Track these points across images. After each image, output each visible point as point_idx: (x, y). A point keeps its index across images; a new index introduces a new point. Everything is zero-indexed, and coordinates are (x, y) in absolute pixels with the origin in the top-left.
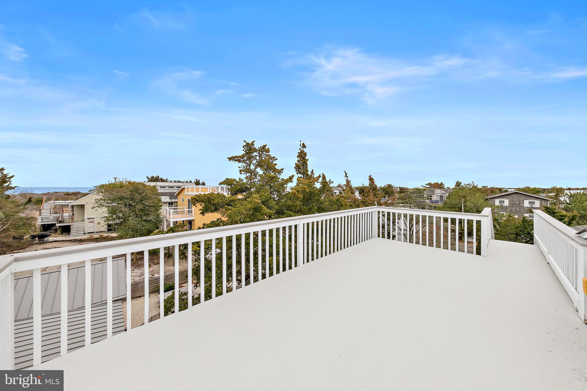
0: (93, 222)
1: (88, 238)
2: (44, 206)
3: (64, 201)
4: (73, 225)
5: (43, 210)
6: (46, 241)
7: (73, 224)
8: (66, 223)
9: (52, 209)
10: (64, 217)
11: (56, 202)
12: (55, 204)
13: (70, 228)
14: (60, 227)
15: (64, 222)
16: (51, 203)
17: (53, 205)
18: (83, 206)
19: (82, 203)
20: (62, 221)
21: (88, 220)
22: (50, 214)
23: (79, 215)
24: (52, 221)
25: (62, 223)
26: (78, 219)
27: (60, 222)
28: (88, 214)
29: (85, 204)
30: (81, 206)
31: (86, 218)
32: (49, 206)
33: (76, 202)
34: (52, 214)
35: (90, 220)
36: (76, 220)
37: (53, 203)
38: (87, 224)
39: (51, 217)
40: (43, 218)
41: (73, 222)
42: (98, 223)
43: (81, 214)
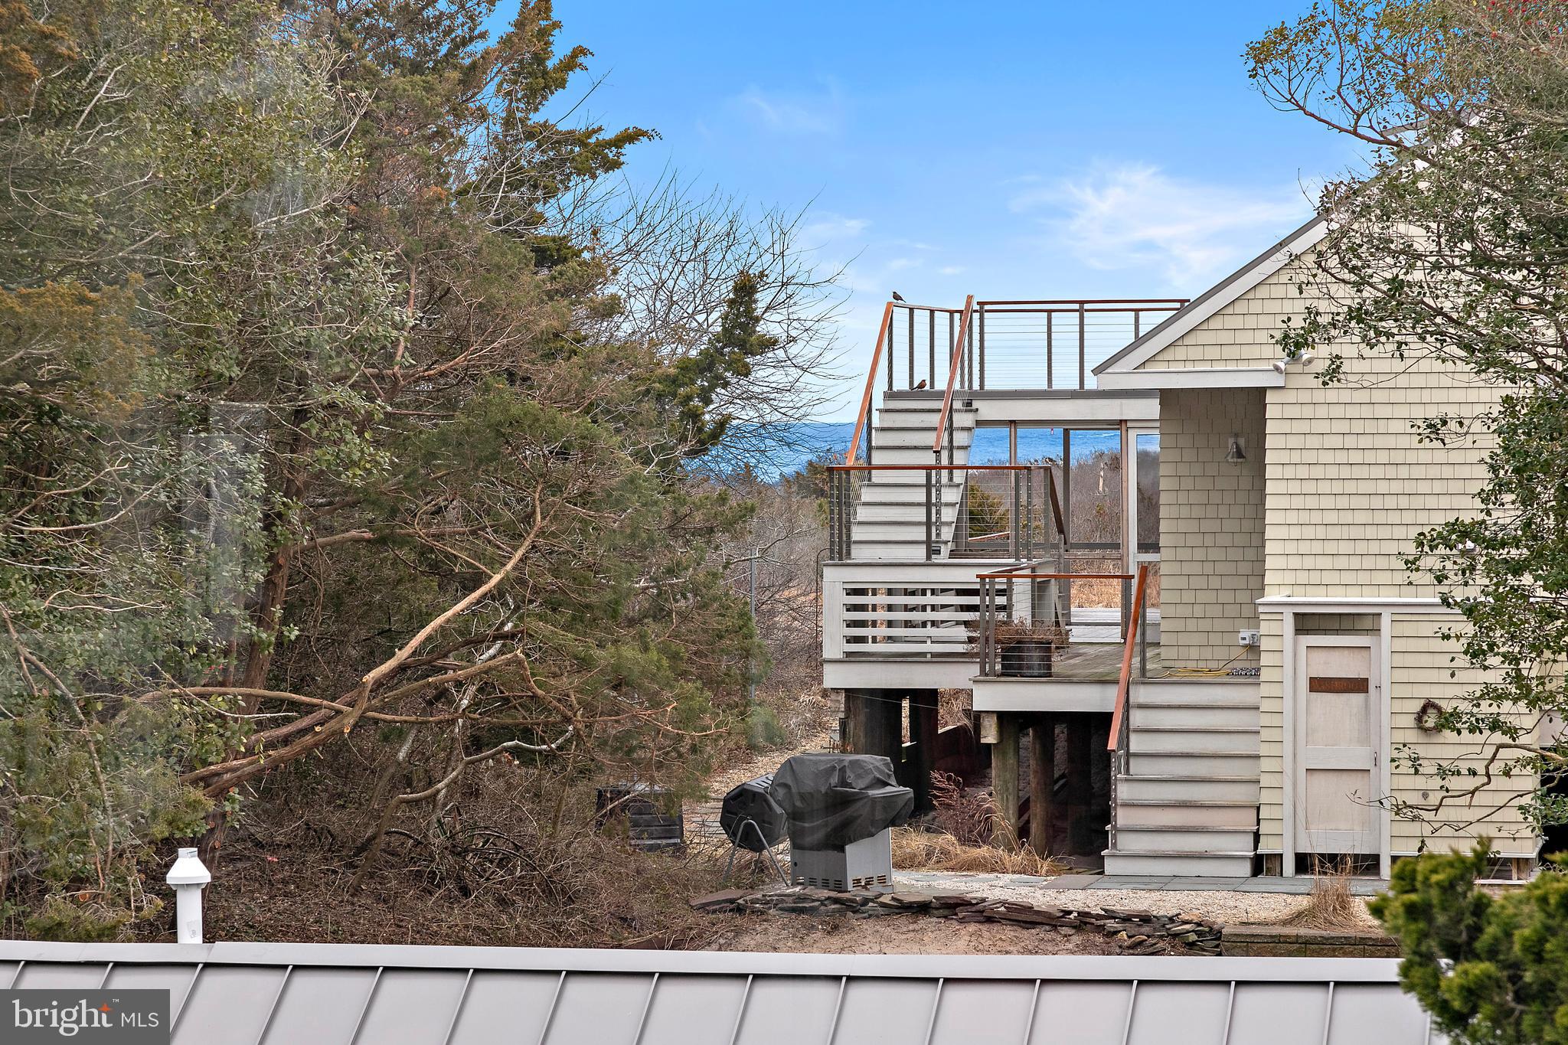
0: (1359, 686)
1: (1285, 923)
4: (1137, 718)
6: (858, 894)
7: (1141, 697)
8: (1068, 680)
12: (990, 411)
13: (1107, 756)
14: (1010, 722)
15: (1058, 662)
16: (940, 405)
17: (963, 429)
18: (1242, 442)
19: (1236, 368)
20: (1036, 643)
21: (1302, 651)
22: (932, 550)
23: (1208, 568)
24: (934, 655)
25: (1036, 672)
26: (1194, 653)
27: (1020, 650)
28: (1295, 562)
29: (1262, 391)
30: (1231, 441)
31: (1284, 617)
32: (929, 439)
33: (1188, 341)
34: (945, 550)
35: (1322, 654)
36: (1178, 664)
37: (969, 404)
38: (1287, 706)
39: (929, 599)
40: (862, 592)
41: (1145, 678)
42: (1424, 710)
43: (1229, 568)
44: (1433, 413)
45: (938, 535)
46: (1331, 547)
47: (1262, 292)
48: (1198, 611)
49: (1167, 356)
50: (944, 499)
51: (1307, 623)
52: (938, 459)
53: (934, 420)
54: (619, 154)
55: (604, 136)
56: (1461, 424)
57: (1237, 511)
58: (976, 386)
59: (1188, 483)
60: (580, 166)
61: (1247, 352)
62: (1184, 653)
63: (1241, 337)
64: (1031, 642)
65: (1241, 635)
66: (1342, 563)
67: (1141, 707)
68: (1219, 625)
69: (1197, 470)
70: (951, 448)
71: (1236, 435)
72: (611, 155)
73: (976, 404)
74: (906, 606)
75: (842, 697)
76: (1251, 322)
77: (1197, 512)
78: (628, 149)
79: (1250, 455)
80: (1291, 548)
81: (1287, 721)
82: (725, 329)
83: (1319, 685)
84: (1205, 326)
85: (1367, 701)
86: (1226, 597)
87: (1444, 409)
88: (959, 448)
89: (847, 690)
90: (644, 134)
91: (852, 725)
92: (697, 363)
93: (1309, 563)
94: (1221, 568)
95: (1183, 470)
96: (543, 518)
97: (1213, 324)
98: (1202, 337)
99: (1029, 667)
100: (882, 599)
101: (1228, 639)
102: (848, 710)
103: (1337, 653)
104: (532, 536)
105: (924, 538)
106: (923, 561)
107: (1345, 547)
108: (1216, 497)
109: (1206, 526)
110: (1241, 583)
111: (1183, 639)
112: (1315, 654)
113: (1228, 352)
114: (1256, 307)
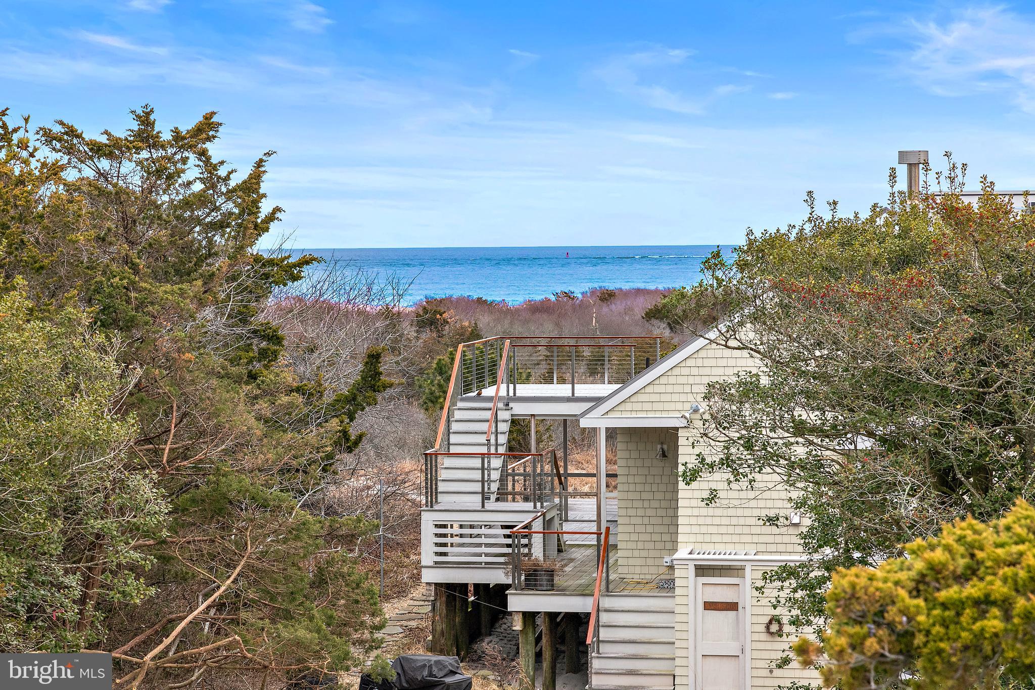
0: (732, 607)
2: (455, 427)
3: (564, 390)
4: (605, 618)
5: (448, 462)
7: (606, 602)
8: (563, 591)
9: (497, 454)
10: (566, 537)
11: (524, 390)
12: (519, 409)
14: (529, 617)
16: (490, 405)
17: (503, 421)
18: (665, 447)
19: (661, 416)
20: (545, 571)
21: (700, 586)
22: (485, 498)
23: (646, 520)
24: (486, 563)
25: (544, 588)
26: (638, 570)
27: (536, 575)
28: (695, 529)
29: (677, 429)
30: (659, 446)
31: (689, 567)
32: (484, 427)
33: (632, 399)
34: (493, 497)
35: (712, 588)
36: (628, 576)
37: (507, 405)
38: (691, 618)
39: (484, 531)
40: (445, 526)
41: (608, 591)
42: (770, 622)
43: (659, 521)
44: (772, 514)
45: (489, 489)
46: (717, 521)
47: (676, 371)
48: (640, 546)
49: (620, 408)
50: (492, 466)
51: (702, 570)
52: (489, 449)
53: (487, 415)
54: (300, 272)
55: (291, 260)
56: (787, 519)
57: (663, 487)
58: (511, 394)
59: (633, 471)
60: (277, 280)
61: (667, 406)
62: (632, 569)
63: (664, 398)
64: (542, 570)
65: (665, 560)
66: (723, 530)
67: (606, 611)
68: (652, 554)
69: (639, 463)
70: (497, 433)
71: (662, 443)
72: (295, 272)
73: (511, 405)
74: (471, 535)
75: (433, 588)
76: (669, 389)
77: (639, 488)
78: (305, 268)
79: (670, 455)
80: (693, 521)
81: (691, 627)
82: (362, 378)
83: (710, 606)
84: (643, 391)
85: (737, 615)
86: (656, 537)
87: (777, 511)
88: (501, 433)
89: (436, 584)
90: (315, 259)
91: (438, 604)
92: (346, 397)
93: (704, 529)
94: (653, 520)
95: (631, 463)
96: (251, 547)
97: (648, 390)
98: (641, 397)
99: (541, 585)
100: (456, 530)
101: (657, 562)
102: (436, 594)
103: (719, 588)
104: (245, 558)
105: (480, 490)
106: (480, 508)
107: (725, 521)
108: (650, 479)
109: (645, 496)
110: (665, 529)
111: (631, 562)
112: (708, 588)
113: (656, 406)
114: (672, 380)
